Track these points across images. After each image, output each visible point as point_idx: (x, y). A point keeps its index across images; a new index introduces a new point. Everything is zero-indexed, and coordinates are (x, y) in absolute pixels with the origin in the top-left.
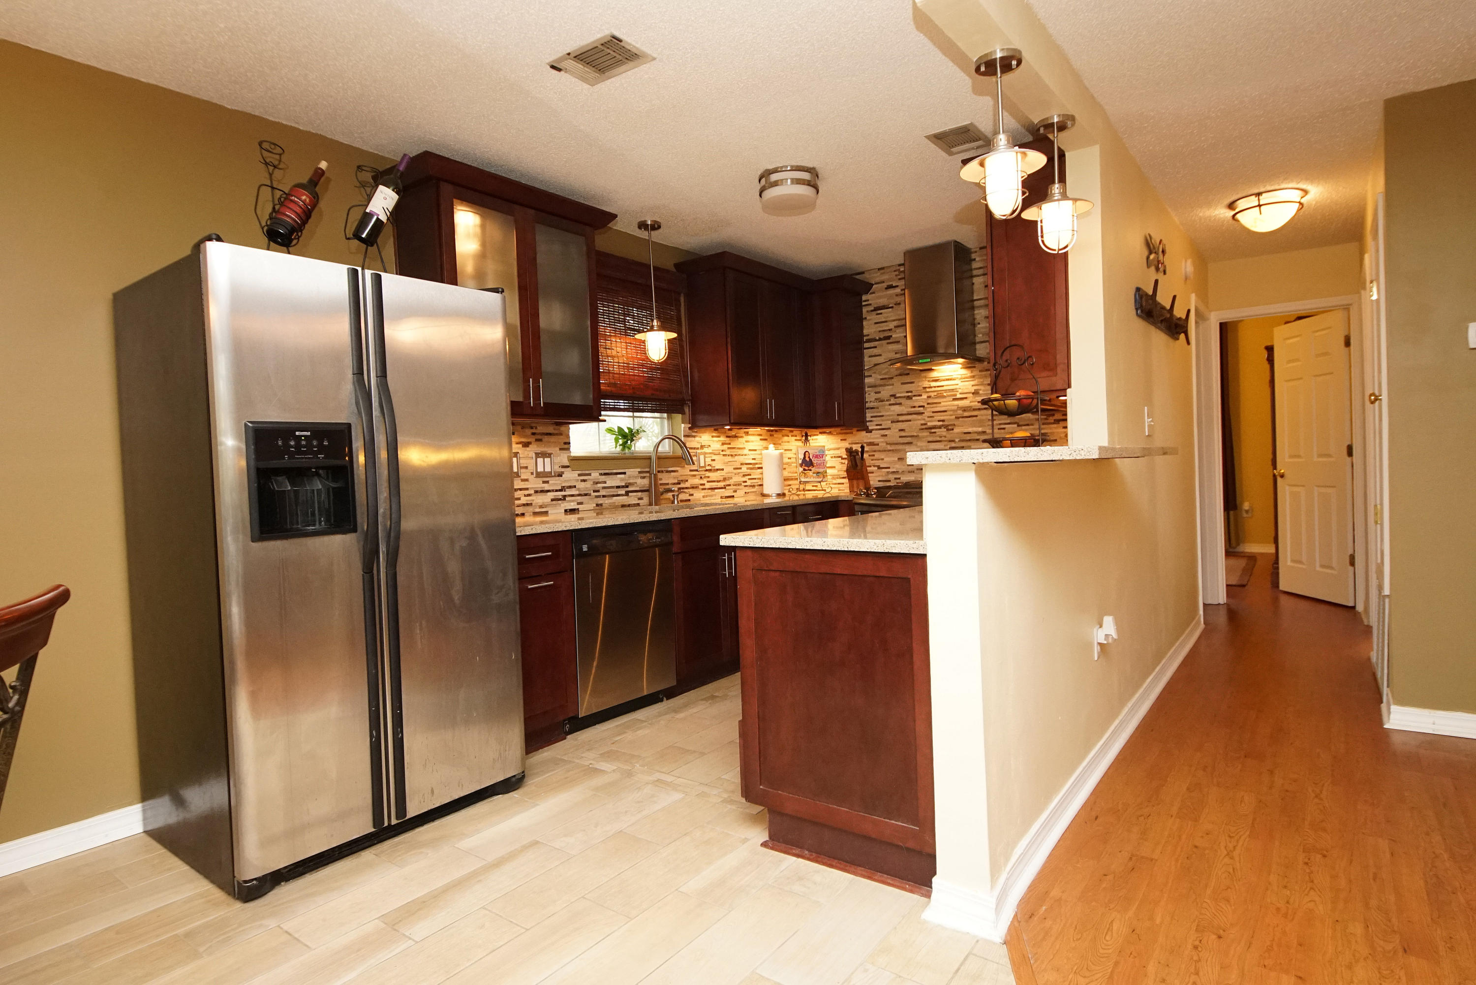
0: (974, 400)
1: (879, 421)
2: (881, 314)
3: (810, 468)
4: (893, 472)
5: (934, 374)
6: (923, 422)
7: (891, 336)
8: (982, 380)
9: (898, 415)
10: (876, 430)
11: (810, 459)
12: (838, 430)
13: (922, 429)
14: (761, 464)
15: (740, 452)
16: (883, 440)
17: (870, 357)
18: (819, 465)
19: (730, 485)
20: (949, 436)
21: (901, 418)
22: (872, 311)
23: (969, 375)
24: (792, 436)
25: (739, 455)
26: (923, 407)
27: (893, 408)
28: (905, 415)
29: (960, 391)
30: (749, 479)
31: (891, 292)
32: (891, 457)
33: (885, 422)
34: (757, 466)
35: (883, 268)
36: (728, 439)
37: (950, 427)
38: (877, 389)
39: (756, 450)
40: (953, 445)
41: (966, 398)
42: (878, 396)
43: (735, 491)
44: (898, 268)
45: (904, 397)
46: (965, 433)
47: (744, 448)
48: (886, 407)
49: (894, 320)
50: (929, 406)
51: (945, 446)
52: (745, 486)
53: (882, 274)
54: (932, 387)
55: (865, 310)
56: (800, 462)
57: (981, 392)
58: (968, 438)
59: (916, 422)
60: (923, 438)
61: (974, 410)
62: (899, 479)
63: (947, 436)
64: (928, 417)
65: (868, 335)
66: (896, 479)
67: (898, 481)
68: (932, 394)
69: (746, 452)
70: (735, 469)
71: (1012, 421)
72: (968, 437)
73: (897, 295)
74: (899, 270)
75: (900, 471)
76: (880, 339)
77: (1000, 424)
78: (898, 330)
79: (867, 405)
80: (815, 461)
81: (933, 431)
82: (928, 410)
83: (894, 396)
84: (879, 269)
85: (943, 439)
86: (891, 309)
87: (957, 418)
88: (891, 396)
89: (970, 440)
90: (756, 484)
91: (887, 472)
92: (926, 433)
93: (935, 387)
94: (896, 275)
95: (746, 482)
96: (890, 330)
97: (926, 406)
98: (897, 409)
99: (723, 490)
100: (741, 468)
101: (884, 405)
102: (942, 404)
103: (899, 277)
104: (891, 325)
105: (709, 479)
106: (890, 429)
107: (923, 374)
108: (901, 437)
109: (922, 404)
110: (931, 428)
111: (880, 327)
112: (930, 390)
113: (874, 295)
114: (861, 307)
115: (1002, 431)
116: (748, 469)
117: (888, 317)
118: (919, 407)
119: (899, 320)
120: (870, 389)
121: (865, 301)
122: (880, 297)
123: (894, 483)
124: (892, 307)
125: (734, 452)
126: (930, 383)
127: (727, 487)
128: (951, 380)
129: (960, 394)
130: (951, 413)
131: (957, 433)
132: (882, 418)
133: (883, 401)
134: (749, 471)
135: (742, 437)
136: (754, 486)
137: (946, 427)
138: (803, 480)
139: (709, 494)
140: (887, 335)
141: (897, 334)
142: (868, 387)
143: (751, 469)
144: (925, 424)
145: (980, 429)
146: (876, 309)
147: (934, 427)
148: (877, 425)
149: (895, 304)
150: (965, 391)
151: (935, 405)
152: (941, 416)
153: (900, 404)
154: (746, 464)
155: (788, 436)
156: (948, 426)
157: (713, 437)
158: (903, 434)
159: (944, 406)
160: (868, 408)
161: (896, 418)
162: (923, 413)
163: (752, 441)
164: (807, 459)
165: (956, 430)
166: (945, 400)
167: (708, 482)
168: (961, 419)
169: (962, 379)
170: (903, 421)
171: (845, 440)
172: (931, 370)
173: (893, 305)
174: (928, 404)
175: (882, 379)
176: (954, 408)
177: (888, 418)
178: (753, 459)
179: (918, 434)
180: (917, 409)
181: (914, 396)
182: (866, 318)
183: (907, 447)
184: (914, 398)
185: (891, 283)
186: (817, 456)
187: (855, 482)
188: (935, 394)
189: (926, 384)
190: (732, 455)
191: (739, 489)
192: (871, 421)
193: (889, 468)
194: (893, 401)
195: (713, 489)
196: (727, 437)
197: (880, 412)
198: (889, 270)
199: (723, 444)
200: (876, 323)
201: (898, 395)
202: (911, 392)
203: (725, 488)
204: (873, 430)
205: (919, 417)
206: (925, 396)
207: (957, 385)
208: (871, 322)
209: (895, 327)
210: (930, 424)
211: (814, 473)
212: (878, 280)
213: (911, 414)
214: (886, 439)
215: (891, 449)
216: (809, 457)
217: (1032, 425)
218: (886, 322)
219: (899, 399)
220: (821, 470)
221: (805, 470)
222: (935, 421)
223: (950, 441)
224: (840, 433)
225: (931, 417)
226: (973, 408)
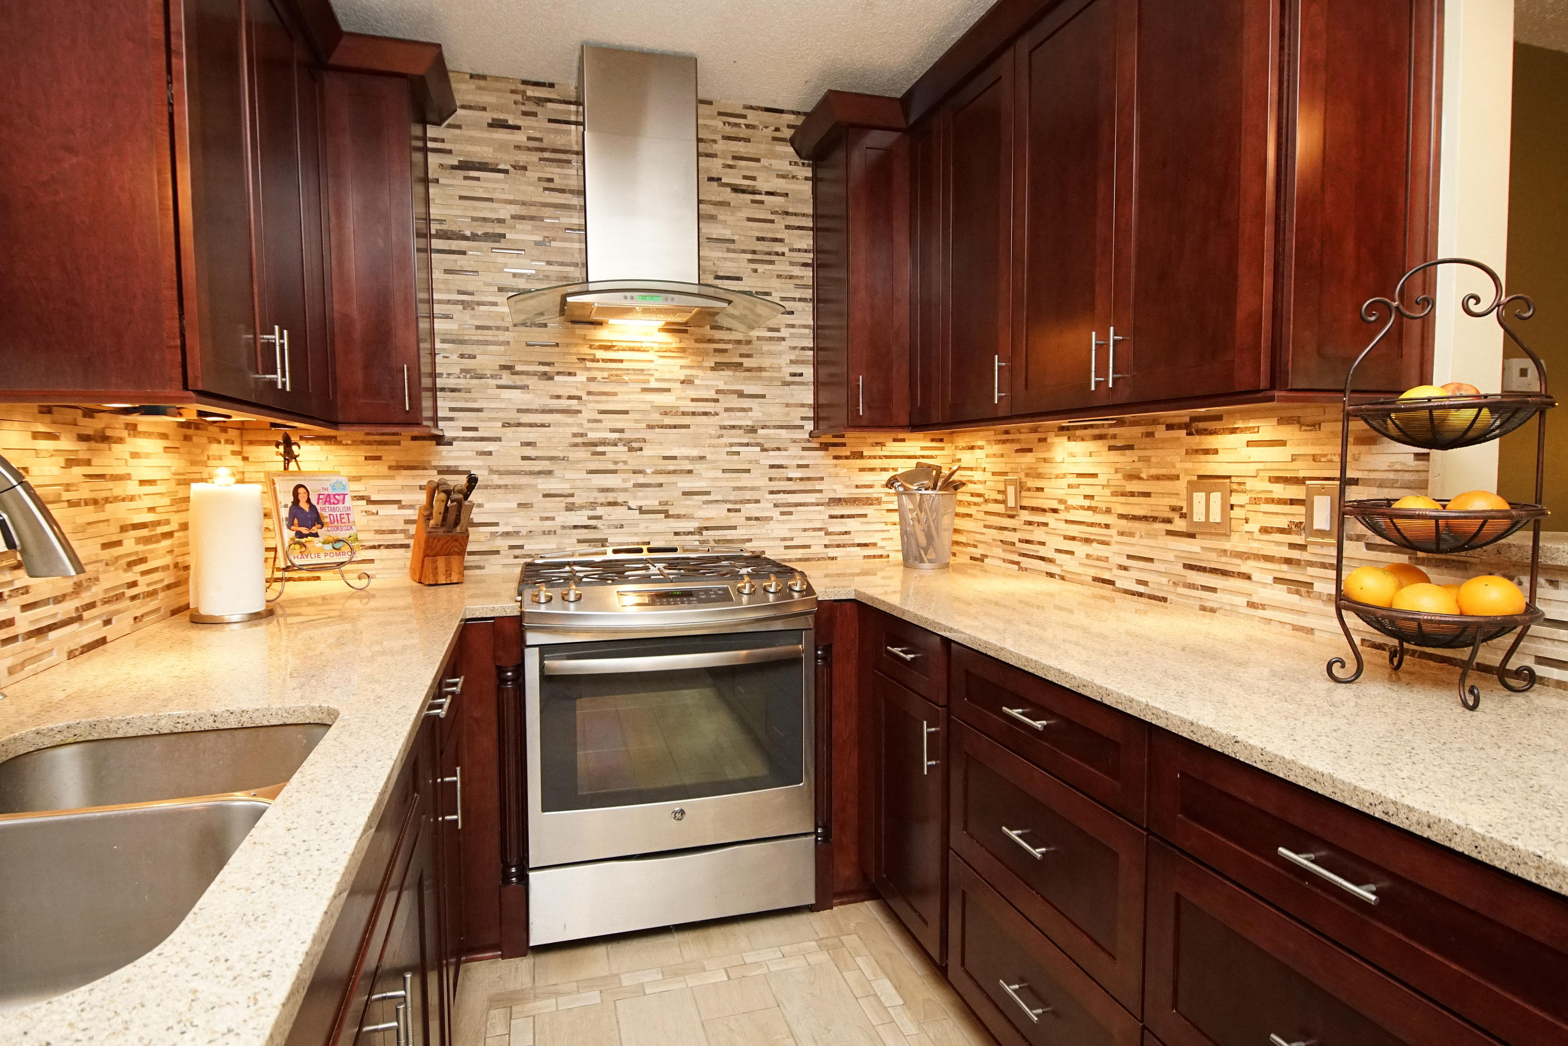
0: (683, 395)
1: (470, 420)
2: (478, 179)
3: (314, 530)
4: (507, 534)
5: (602, 334)
6: (576, 430)
7: (504, 236)
8: (700, 359)
9: (519, 411)
10: (465, 439)
11: (312, 507)
12: (358, 433)
13: (576, 445)
14: (167, 522)
15: (119, 489)
16: (481, 463)
17: (447, 271)
18: (338, 521)
19: (91, 606)
20: (634, 461)
21: (526, 418)
22: (453, 167)
23: (674, 345)
24: (227, 442)
25: (116, 499)
26: (579, 398)
27: (506, 393)
28: (536, 411)
29: (657, 375)
30: (144, 573)
31: (502, 135)
32: (500, 500)
33: (489, 424)
34: (160, 530)
35: (484, 77)
36: (83, 446)
37: (635, 445)
38: (468, 350)
39: (151, 482)
40: (641, 479)
41: (669, 390)
42: (468, 363)
43: (107, 622)
44: (522, 87)
45: (535, 374)
46: (665, 458)
47: (127, 477)
48: (489, 391)
49: (510, 202)
50: (591, 398)
51: (624, 481)
52: (133, 598)
53: (479, 88)
54: (598, 361)
55: (433, 159)
56: (285, 513)
57: (697, 382)
58: (672, 468)
59: (561, 429)
60: (578, 462)
61: (684, 414)
62: (521, 547)
63: (630, 461)
64: (589, 421)
65: (441, 221)
66: (512, 547)
67: (517, 552)
68: (599, 375)
69: (132, 488)
70: (105, 546)
71: (752, 441)
72: (671, 466)
73: (518, 147)
74: (524, 92)
75: (524, 531)
76: (474, 237)
77: (731, 445)
78: (521, 225)
79: (440, 382)
80: (325, 511)
81: (599, 449)
82: (590, 406)
83: (509, 368)
84: (472, 76)
85: (620, 466)
86: (501, 176)
87: (650, 427)
88: (504, 367)
89: (674, 472)
90: (159, 586)
91: (491, 533)
92: (583, 454)
93: (603, 360)
94: (515, 103)
95: (134, 584)
96: (501, 221)
97: (585, 397)
98: (516, 396)
99: (75, 627)
100: (119, 543)
101: (488, 387)
102: (620, 397)
103: (524, 108)
104: (505, 212)
105: (27, 599)
106: (499, 439)
107: (580, 330)
108: (524, 458)
109: (575, 393)
110: (595, 445)
111: (475, 209)
112: (595, 365)
113: (457, 131)
114: (425, 150)
115: (735, 457)
116: (139, 541)
117: (494, 189)
118: (570, 398)
119: (523, 203)
120: (446, 346)
121: (435, 140)
122: (472, 141)
123: (507, 556)
124: (506, 172)
125: (103, 489)
126: (593, 352)
127: (86, 615)
128: (639, 350)
129: (657, 380)
130: (638, 416)
131: (650, 457)
132: (480, 414)
133: (481, 377)
134: (141, 548)
135: (120, 440)
136: (153, 593)
137: (628, 443)
138: (298, 562)
139: (28, 654)
140: (490, 230)
141: (518, 232)
142: (443, 341)
143: (147, 540)
144: (582, 435)
145: (695, 453)
146: (464, 166)
147: (603, 443)
148: (465, 429)
149: (514, 167)
150: (667, 376)
151: (604, 398)
152: (617, 420)
153: (524, 387)
154: (136, 527)
155: (219, 442)
156: (631, 441)
157: (36, 435)
158: (529, 451)
159: (624, 402)
160: (443, 390)
161: (514, 416)
162: (579, 412)
163: (148, 456)
164: (304, 506)
165: (648, 451)
166: (624, 389)
167: (26, 607)
168: (657, 430)
169: (664, 352)
170: (531, 425)
171: (379, 458)
172: (600, 324)
173: (508, 167)
174: (589, 393)
175: (478, 327)
176: (642, 407)
177: (494, 415)
178: (151, 510)
179: (565, 454)
180: (564, 403)
181: (558, 373)
182: (437, 181)
183: (539, 481)
184: (557, 378)
185: (502, 117)
186: (328, 499)
187: (441, 562)
188: (606, 374)
189: (585, 350)
190: (95, 502)
191: (118, 612)
192: (451, 419)
193: (497, 524)
194: (506, 379)
195: (40, 632)
196: (83, 438)
197: (475, 400)
198: (498, 85)
199: (70, 463)
200: (461, 198)
201: (518, 368)
202: (548, 364)
203: (79, 618)
204: (455, 439)
205: (568, 419)
206: (581, 377)
207: (652, 361)
208: (450, 191)
209: (513, 217)
210: (593, 436)
211: (324, 543)
212: (470, 98)
213: (551, 411)
214: (488, 461)
215: (501, 483)
216: (308, 501)
217: (786, 450)
218: (490, 200)
219: (524, 377)
220: (343, 534)
221: (299, 535)
222: (604, 430)
223: (635, 472)
224: (363, 442)
225: (596, 421)
226: (682, 409)
